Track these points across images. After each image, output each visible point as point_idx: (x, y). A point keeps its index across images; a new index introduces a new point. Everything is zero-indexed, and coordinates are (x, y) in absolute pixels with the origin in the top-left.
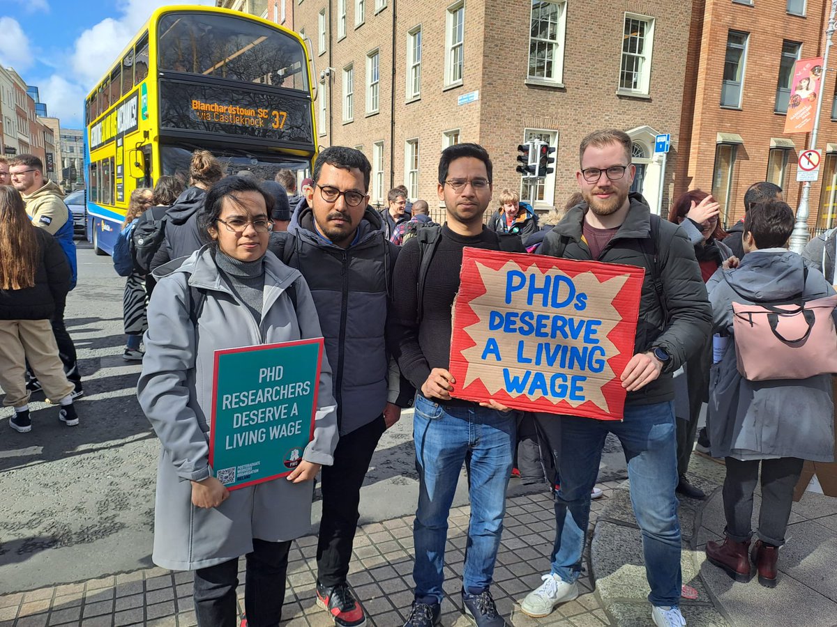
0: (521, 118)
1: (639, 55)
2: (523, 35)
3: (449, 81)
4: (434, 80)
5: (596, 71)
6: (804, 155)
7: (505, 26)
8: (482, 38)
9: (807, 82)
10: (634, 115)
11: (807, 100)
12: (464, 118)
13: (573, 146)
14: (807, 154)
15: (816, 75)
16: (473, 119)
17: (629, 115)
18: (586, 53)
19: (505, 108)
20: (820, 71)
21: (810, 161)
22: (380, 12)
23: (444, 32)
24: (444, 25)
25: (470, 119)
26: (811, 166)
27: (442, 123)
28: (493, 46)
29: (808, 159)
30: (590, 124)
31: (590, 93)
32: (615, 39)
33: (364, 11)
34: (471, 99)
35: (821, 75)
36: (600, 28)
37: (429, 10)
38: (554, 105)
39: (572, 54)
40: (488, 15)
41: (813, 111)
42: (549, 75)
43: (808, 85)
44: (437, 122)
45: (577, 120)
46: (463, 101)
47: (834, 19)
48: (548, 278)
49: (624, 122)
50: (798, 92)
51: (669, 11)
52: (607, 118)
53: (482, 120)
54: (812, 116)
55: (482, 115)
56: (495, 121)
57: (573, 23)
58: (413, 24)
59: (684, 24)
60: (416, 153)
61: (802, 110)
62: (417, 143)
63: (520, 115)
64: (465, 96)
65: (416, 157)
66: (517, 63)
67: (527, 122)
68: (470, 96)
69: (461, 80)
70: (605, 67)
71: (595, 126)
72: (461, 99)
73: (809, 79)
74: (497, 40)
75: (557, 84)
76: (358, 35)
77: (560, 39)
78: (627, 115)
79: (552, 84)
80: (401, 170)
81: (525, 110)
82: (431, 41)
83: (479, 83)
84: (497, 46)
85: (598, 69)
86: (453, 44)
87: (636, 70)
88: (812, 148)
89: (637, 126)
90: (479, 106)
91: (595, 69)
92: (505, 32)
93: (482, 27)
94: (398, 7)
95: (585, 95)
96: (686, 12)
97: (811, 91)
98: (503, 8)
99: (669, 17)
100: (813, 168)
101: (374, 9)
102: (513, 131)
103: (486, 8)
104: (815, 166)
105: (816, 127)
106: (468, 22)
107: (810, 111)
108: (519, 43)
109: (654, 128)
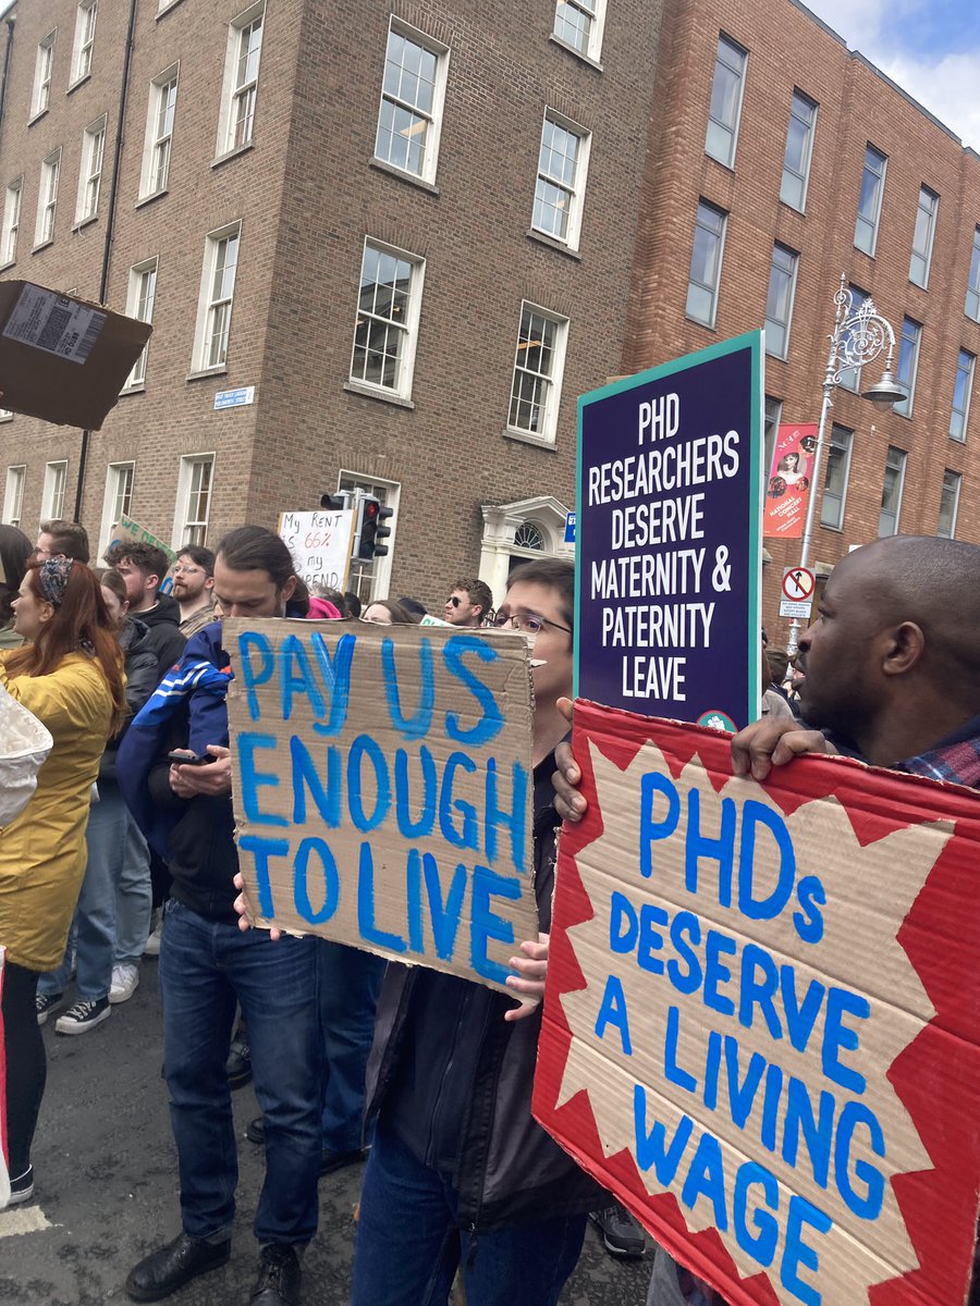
0: (333, 449)
1: (542, 376)
2: (346, 303)
3: (201, 362)
4: (173, 359)
5: (471, 390)
6: (790, 574)
7: (313, 281)
8: (267, 294)
9: (795, 460)
10: (531, 476)
11: (794, 487)
12: (224, 434)
13: (426, 515)
14: (794, 574)
15: (807, 450)
16: (240, 437)
17: (523, 474)
18: (454, 356)
19: (302, 426)
20: (813, 444)
21: (798, 585)
22: (82, 228)
23: (198, 275)
24: (199, 263)
25: (235, 437)
26: (800, 594)
27: (181, 440)
28: (288, 311)
29: (797, 581)
30: (456, 480)
31: (459, 426)
32: (504, 342)
33: (55, 222)
34: (241, 399)
35: (815, 452)
36: (480, 318)
37: (173, 234)
38: (396, 436)
39: (431, 353)
40: (283, 254)
41: (804, 505)
42: (390, 383)
43: (797, 463)
44: (173, 436)
45: (435, 470)
46: (225, 403)
47: (833, 367)
48: (728, 804)
49: (513, 485)
50: (781, 474)
51: (592, 312)
52: (486, 473)
53: (257, 441)
54: (803, 513)
55: (258, 431)
56: (283, 448)
57: (434, 301)
58: (144, 256)
59: (614, 338)
60: (128, 491)
61: (786, 503)
62: (130, 472)
63: (333, 444)
64: (228, 393)
65: (127, 499)
66: (330, 350)
67: (344, 457)
68: (238, 394)
69: (223, 364)
70: (486, 386)
71: (466, 486)
72: (223, 399)
73: (797, 455)
74: (298, 302)
75: (402, 400)
76: (38, 263)
77: (412, 322)
78: (519, 473)
79: (394, 398)
80: (96, 519)
81: (341, 437)
82: (172, 290)
83: (258, 374)
84: (295, 312)
85: (473, 387)
86: (214, 299)
87: (537, 401)
88: (802, 566)
89: (534, 496)
90: (253, 415)
91: (470, 385)
92: (312, 291)
93: (270, 275)
94: (118, 221)
95: (450, 428)
96: (618, 319)
97: (800, 475)
98: (311, 248)
99: (593, 321)
100: (804, 598)
101: (71, 221)
102: (316, 471)
103: (279, 242)
104: (807, 595)
105: (807, 532)
106: (244, 263)
107: (798, 505)
108: (337, 316)
109: (562, 502)
